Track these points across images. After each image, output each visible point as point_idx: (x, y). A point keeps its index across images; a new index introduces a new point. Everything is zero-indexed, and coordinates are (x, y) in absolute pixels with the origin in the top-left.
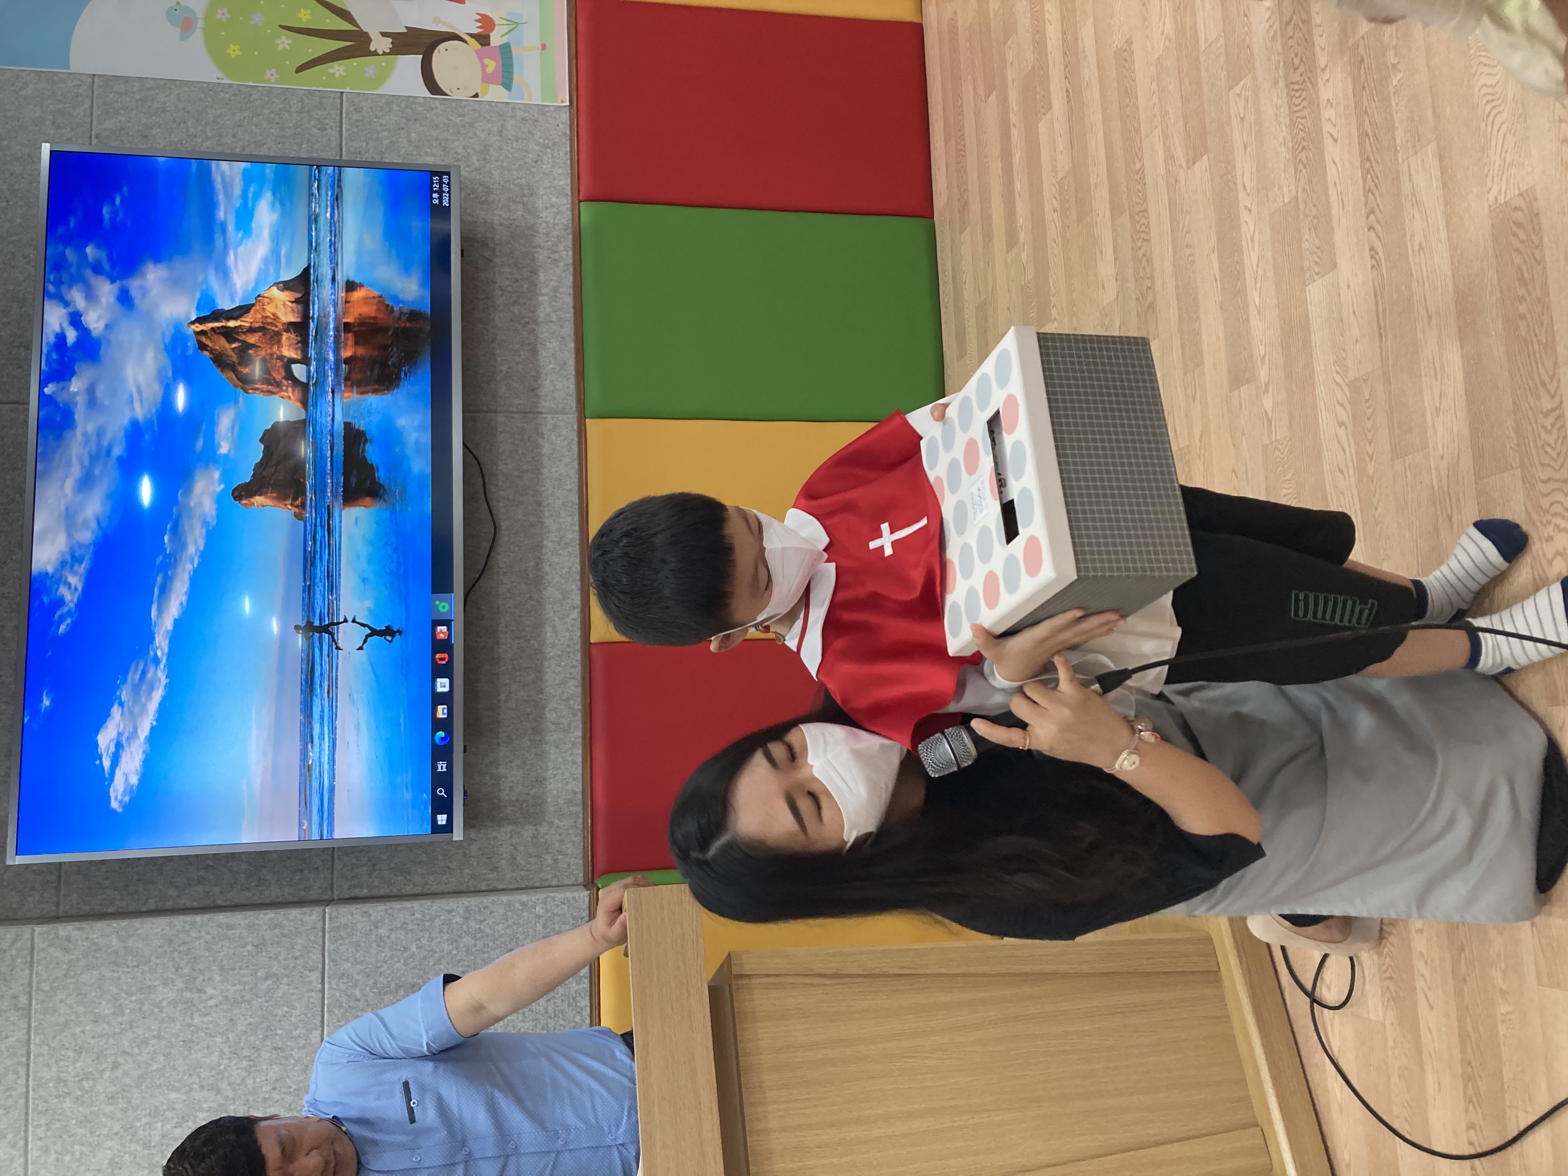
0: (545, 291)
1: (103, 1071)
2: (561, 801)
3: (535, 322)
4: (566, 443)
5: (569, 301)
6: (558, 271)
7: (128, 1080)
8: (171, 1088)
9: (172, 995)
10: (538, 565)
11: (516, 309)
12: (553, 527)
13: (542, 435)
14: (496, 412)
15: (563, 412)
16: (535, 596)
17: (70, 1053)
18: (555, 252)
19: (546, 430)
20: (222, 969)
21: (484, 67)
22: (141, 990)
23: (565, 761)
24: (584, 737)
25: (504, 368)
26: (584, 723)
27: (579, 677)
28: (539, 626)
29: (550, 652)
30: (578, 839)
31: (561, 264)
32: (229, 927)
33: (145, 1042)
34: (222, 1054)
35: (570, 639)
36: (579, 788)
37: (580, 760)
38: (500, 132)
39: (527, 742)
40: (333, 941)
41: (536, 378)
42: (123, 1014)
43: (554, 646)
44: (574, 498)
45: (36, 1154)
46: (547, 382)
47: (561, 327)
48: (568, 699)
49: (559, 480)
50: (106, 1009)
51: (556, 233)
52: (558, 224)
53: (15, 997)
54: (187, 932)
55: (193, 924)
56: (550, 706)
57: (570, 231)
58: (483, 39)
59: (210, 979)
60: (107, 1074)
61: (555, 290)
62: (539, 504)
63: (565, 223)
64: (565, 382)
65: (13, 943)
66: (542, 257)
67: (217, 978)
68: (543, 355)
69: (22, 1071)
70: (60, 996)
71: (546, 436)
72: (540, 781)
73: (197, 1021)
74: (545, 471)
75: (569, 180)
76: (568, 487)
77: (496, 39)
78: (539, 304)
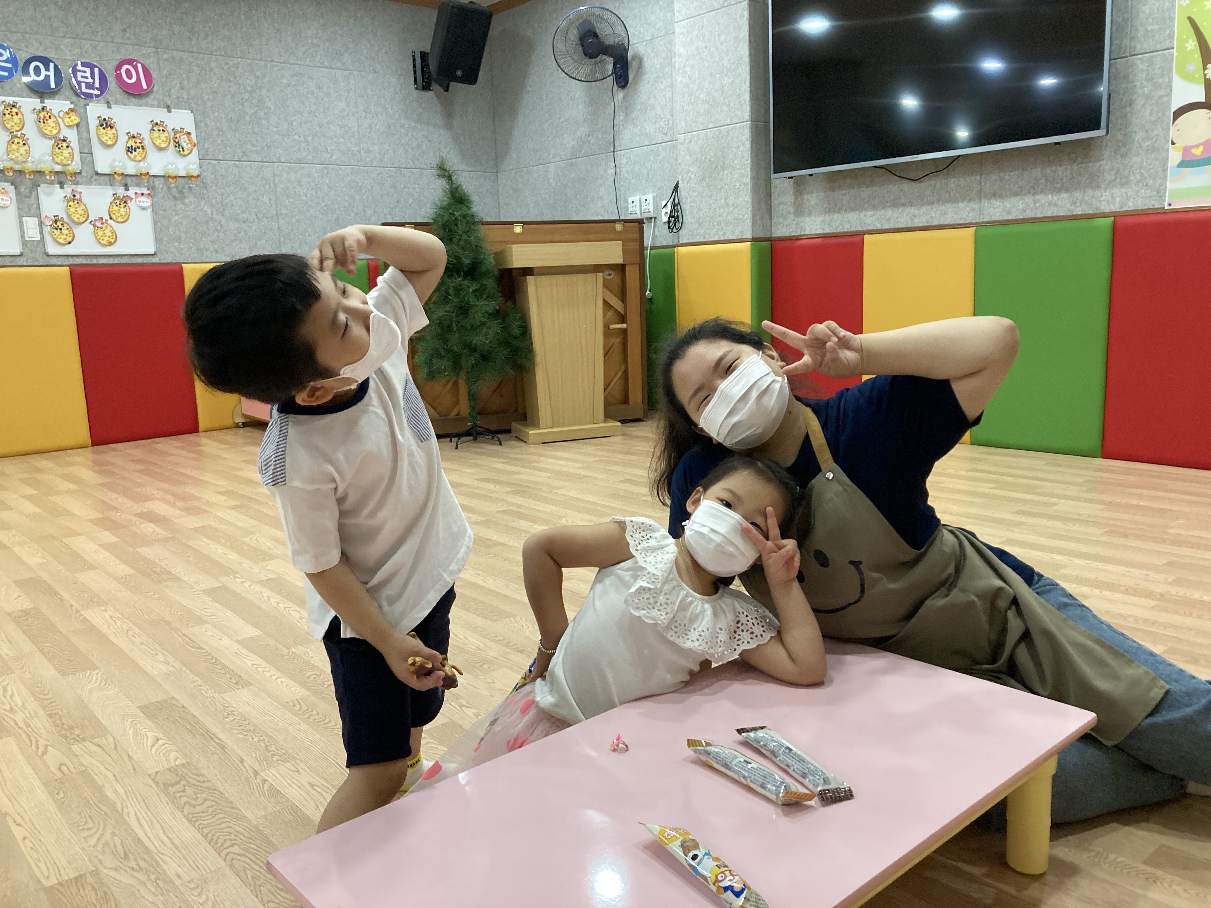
0: (1055, 198)
1: (704, 43)
2: (802, 224)
3: (1035, 194)
4: (964, 216)
5: (1049, 214)
6: (1068, 206)
7: (702, 53)
8: (699, 71)
9: (725, 64)
10: (903, 205)
11: (1043, 181)
12: (921, 212)
13: (968, 202)
14: (981, 175)
15: (981, 214)
16: (888, 204)
17: (710, 28)
18: (1081, 202)
19: (972, 204)
20: (732, 82)
22: (727, 51)
23: (817, 225)
24: (826, 234)
25: (1007, 177)
26: (832, 233)
27: (851, 230)
28: (874, 207)
29: (863, 214)
30: (787, 234)
31: (1072, 207)
32: (745, 82)
33: (712, 57)
34: (708, 89)
35: (868, 225)
36: (807, 233)
37: (818, 232)
39: (825, 205)
40: (740, 127)
41: (1001, 197)
42: (721, 45)
43: (865, 216)
44: (935, 223)
46: (998, 203)
47: (1032, 210)
48: (842, 225)
49: (945, 213)
50: (723, 38)
51: (1094, 202)
52: (1100, 203)
56: (840, 216)
57: (1096, 212)
59: (729, 78)
60: (704, 45)
61: (1056, 205)
62: (933, 203)
63: (1101, 208)
64: (998, 214)
66: (1078, 194)
67: (730, 80)
68: (1015, 200)
69: (706, 11)
70: (727, 19)
71: (968, 205)
72: (810, 214)
73: (718, 76)
74: (950, 205)
75: (1133, 209)
76: (941, 219)
78: (1047, 195)
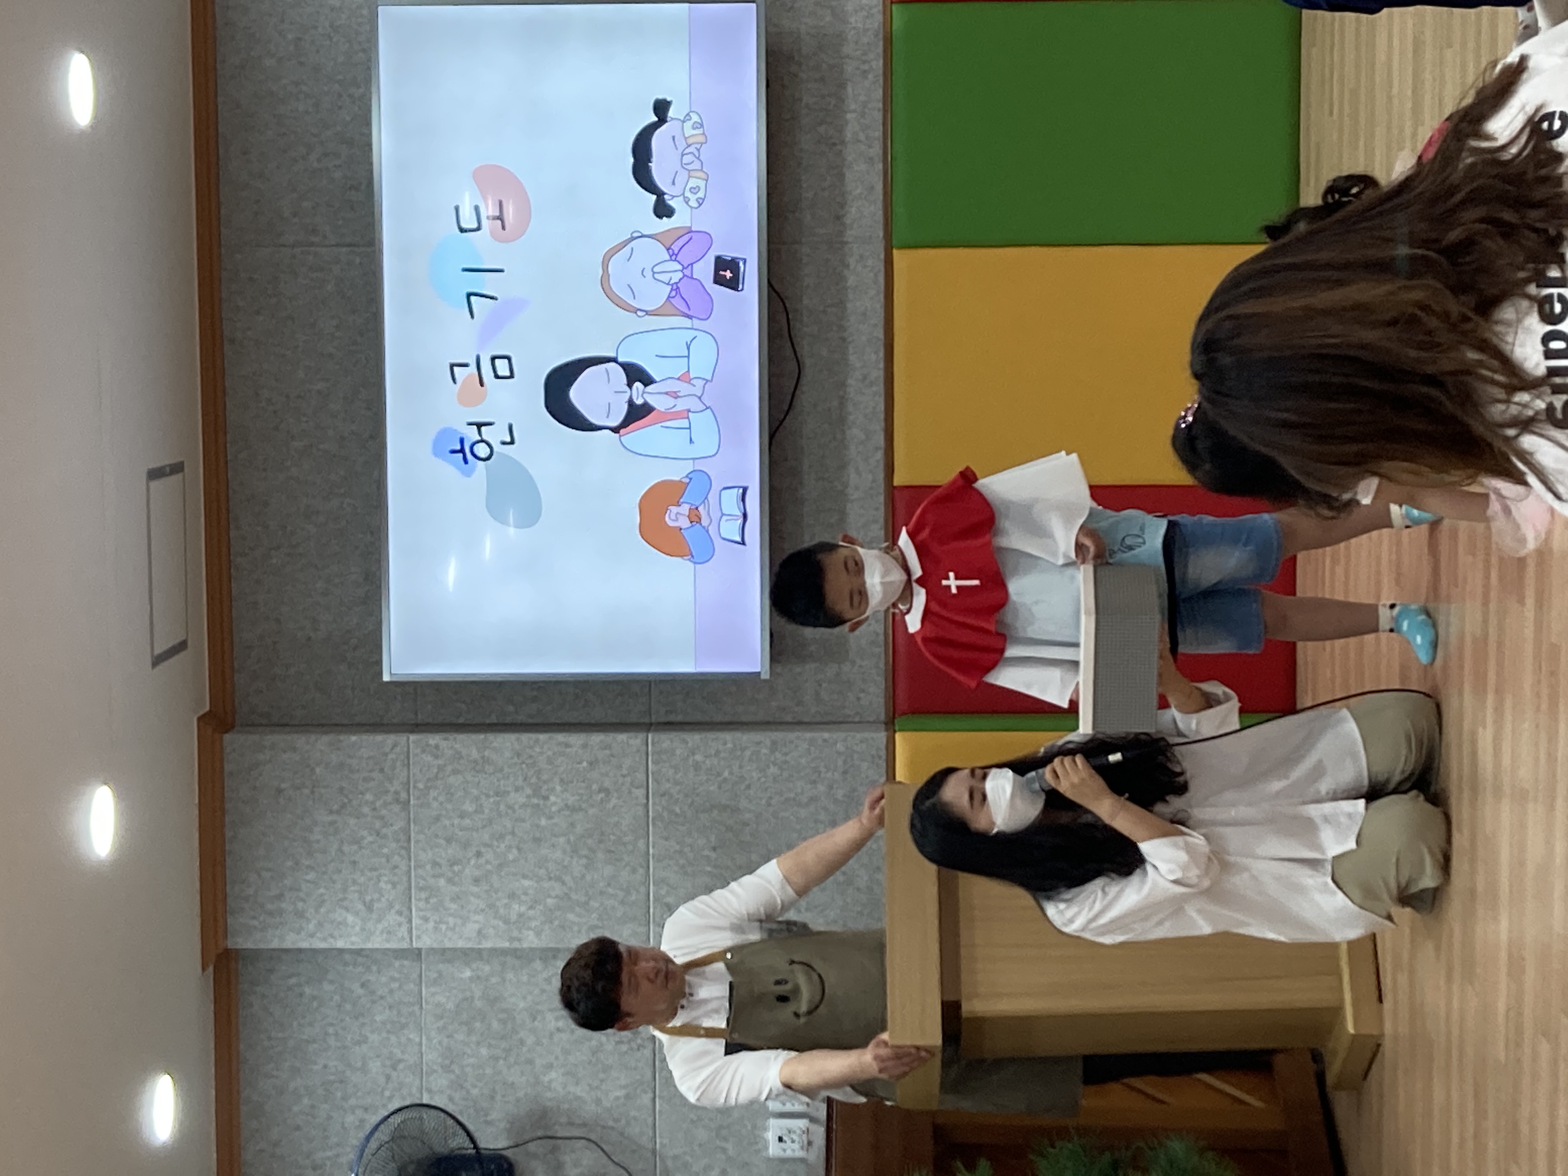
0: (853, 107)
1: (469, 859)
3: (843, 143)
4: (872, 274)
5: (879, 116)
6: (868, 84)
7: (489, 867)
8: (525, 877)
9: (522, 800)
10: (842, 403)
11: (822, 129)
12: (858, 365)
13: (848, 266)
14: (801, 243)
15: (870, 241)
16: (839, 436)
17: (443, 842)
18: (864, 62)
19: (852, 261)
20: (562, 780)
22: (497, 794)
25: (810, 195)
27: (882, 520)
28: (843, 467)
29: (854, 494)
30: (881, 680)
31: (870, 76)
32: (567, 745)
33: (501, 837)
34: (565, 852)
35: (874, 481)
36: (881, 630)
40: (655, 763)
41: (842, 205)
42: (483, 812)
44: (880, 334)
45: (419, 922)
46: (853, 210)
47: (870, 147)
49: (864, 314)
51: (865, 40)
52: (868, 30)
53: (397, 793)
54: (531, 748)
55: (537, 741)
57: (881, 36)
59: (553, 790)
60: (473, 862)
61: (864, 105)
62: (844, 340)
63: (876, 25)
64: (872, 209)
65: (392, 749)
66: (850, 68)
67: (559, 788)
68: (850, 178)
69: (405, 854)
70: (433, 793)
71: (851, 267)
73: (543, 822)
74: (849, 305)
76: (874, 320)
78: (847, 122)
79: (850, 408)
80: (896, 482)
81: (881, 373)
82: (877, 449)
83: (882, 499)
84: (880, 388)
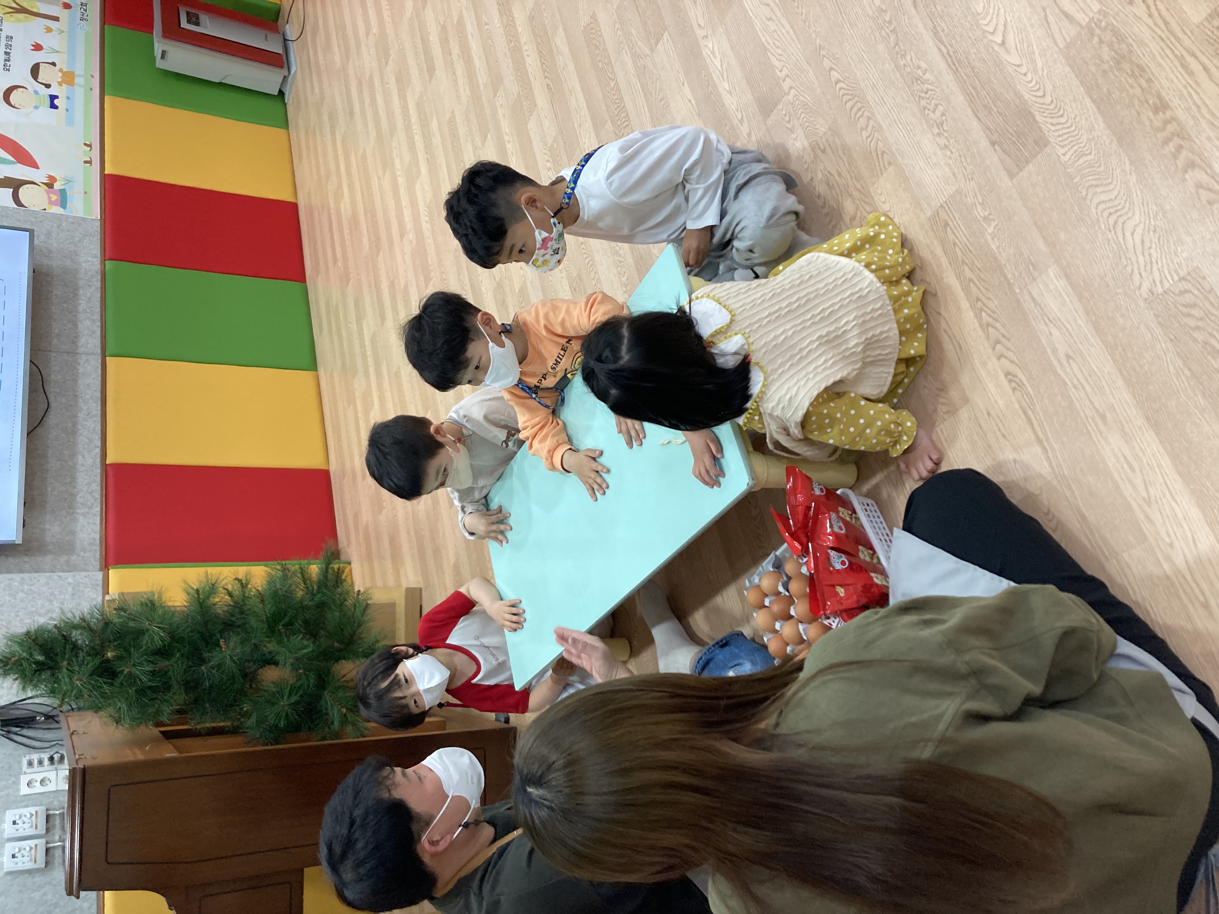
0: (83, 298)
2: (85, 543)
3: (78, 312)
4: (94, 368)
5: (98, 304)
6: (92, 291)
10: (75, 424)
11: (65, 305)
12: (85, 408)
13: (79, 364)
14: (50, 351)
15: (93, 354)
16: (71, 440)
18: (89, 282)
19: (82, 362)
21: (50, 198)
23: (88, 523)
24: (102, 511)
25: (57, 331)
26: (102, 504)
27: (99, 481)
28: (73, 455)
29: (81, 468)
31: (93, 287)
35: (94, 462)
36: (97, 537)
37: (98, 522)
38: (58, 227)
39: (64, 512)
41: (76, 337)
43: (83, 465)
44: (98, 394)
46: (83, 339)
47: (93, 315)
48: (92, 492)
49: (88, 385)
51: (90, 273)
52: (92, 269)
56: (80, 495)
58: (50, 185)
61: (90, 298)
62: (76, 396)
63: (97, 269)
64: (94, 340)
66: (81, 283)
68: (80, 326)
71: (81, 365)
74: (80, 381)
75: (99, 251)
76: (94, 389)
77: (57, 186)
78: (79, 304)
79: (80, 427)
80: (108, 462)
81: (99, 413)
82: (97, 447)
83: (99, 471)
84: (99, 419)
